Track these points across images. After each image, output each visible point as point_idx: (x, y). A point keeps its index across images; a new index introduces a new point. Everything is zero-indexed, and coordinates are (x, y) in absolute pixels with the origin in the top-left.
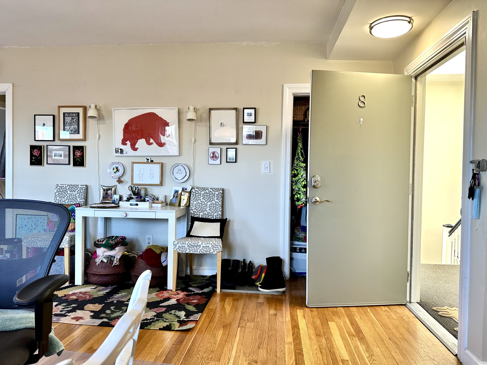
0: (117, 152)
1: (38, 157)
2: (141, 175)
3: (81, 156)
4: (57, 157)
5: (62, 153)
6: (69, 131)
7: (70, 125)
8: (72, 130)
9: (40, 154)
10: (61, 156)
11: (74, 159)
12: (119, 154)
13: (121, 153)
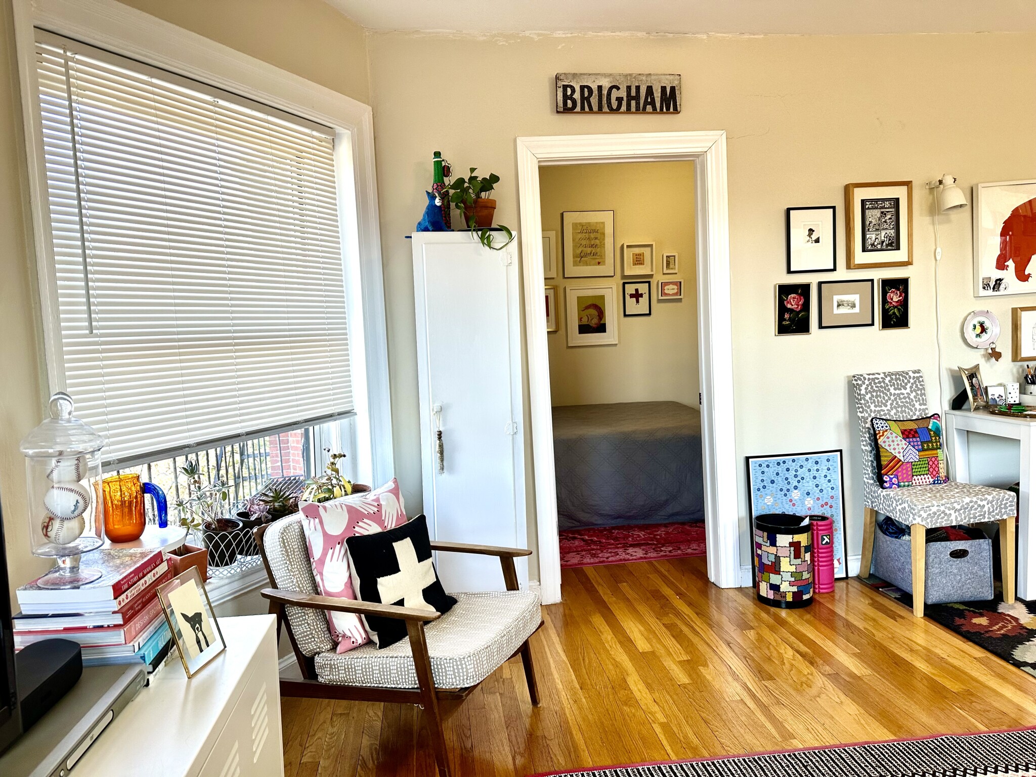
0: (986, 286)
1: (799, 313)
3: (901, 302)
4: (844, 310)
5: (855, 298)
6: (876, 243)
7: (877, 230)
8: (883, 242)
9: (803, 305)
10: (854, 306)
11: (885, 312)
12: (990, 292)
13: (994, 288)
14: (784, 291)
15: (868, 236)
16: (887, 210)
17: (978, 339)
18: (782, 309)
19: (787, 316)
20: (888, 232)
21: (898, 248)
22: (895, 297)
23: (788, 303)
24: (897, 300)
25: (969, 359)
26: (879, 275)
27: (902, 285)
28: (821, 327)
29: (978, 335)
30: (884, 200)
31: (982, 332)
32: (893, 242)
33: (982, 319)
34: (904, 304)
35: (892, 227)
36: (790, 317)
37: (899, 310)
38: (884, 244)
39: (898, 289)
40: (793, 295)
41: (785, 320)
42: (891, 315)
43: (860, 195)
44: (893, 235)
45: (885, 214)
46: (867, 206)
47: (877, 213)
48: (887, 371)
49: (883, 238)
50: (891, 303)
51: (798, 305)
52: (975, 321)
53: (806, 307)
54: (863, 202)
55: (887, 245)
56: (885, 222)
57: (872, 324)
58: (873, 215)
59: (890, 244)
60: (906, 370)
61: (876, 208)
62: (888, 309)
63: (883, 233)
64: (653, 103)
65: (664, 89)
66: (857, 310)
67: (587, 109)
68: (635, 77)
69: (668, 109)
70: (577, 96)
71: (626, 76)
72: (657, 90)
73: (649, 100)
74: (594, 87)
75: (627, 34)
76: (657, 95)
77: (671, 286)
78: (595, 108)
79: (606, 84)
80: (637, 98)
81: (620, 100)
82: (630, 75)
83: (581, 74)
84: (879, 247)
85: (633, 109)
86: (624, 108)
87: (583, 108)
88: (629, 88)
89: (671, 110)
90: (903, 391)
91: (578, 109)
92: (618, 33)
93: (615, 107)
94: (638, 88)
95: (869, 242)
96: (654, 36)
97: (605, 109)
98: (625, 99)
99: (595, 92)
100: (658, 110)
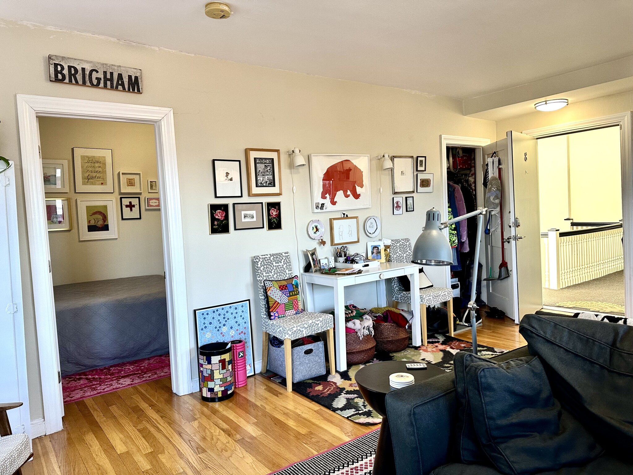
0: (317, 207)
1: (223, 221)
2: (341, 233)
3: (277, 215)
4: (247, 220)
5: (254, 213)
6: (263, 183)
7: (263, 175)
8: (266, 182)
9: (225, 216)
10: (253, 217)
11: (269, 220)
12: (319, 210)
13: (321, 208)
14: (214, 208)
15: (258, 178)
16: (268, 165)
17: (315, 235)
18: (213, 219)
19: (216, 223)
20: (268, 176)
21: (274, 186)
22: (274, 213)
23: (216, 215)
24: (275, 214)
25: (312, 245)
26: (265, 200)
27: (277, 206)
28: (235, 229)
29: (315, 233)
30: (266, 159)
31: (316, 231)
32: (271, 183)
33: (316, 224)
34: (279, 216)
35: (271, 174)
36: (218, 224)
37: (276, 219)
38: (267, 183)
39: (276, 208)
40: (219, 211)
41: (215, 225)
42: (272, 222)
43: (253, 155)
44: (272, 178)
45: (267, 167)
46: (257, 162)
47: (263, 166)
48: (271, 253)
49: (266, 180)
50: (272, 216)
51: (222, 217)
52: (313, 226)
53: (227, 217)
54: (255, 159)
55: (269, 184)
56: (267, 171)
57: (263, 227)
58: (261, 167)
59: (270, 184)
60: (281, 252)
61: (262, 163)
62: (271, 219)
63: (266, 177)
64: (123, 85)
65: (130, 77)
66: (255, 219)
67: (74, 81)
68: (109, 66)
69: (134, 90)
70: (66, 72)
71: (103, 64)
72: (125, 77)
73: (120, 83)
74: (79, 68)
75: (103, 37)
76: (126, 80)
77: (154, 201)
78: (80, 82)
79: (88, 68)
80: (111, 80)
81: (99, 79)
82: (106, 64)
83: (69, 58)
84: (265, 184)
85: (109, 86)
86: (102, 85)
87: (70, 81)
88: (105, 73)
89: (136, 91)
90: (280, 264)
91: (67, 80)
92: (96, 36)
93: (95, 83)
94: (112, 74)
95: (259, 182)
96: (123, 42)
97: (88, 83)
98: (102, 79)
99: (80, 72)
100: (127, 90)
